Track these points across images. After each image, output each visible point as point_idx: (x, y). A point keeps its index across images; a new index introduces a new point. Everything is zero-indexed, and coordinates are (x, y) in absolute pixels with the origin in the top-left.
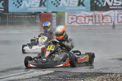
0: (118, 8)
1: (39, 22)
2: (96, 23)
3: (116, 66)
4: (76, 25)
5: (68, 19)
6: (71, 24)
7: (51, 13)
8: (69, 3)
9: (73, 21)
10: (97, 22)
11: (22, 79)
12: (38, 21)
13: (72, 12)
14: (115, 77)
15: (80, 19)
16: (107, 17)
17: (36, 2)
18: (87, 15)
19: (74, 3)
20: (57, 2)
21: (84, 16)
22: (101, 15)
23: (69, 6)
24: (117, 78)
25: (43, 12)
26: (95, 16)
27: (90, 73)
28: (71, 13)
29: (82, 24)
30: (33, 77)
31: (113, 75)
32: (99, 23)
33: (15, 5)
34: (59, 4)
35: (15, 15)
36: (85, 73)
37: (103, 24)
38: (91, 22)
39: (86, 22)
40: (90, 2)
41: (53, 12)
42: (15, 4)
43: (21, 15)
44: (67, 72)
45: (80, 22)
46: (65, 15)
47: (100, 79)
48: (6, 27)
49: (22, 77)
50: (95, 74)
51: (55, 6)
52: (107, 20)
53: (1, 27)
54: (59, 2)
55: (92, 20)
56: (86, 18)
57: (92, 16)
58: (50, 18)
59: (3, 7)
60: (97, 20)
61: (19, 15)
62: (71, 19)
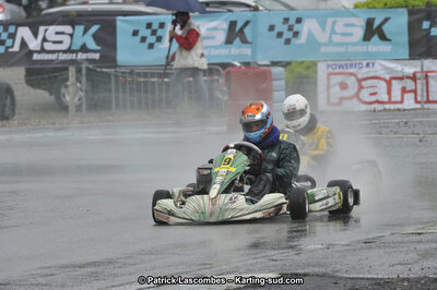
1: (226, 98)
2: (428, 101)
4: (356, 109)
5: (328, 87)
6: (340, 103)
7: (268, 66)
8: (333, 32)
9: (345, 93)
10: (431, 99)
12: (220, 96)
13: (343, 63)
15: (372, 87)
17: (215, 29)
18: (397, 71)
19: (349, 30)
20: (290, 29)
21: (387, 77)
23: (330, 43)
25: (239, 65)
26: (427, 77)
27: (408, 280)
28: (341, 66)
29: (380, 107)
33: (138, 38)
34: (296, 34)
35: (139, 74)
36: (388, 282)
38: (409, 98)
39: (393, 99)
40: (406, 27)
41: (274, 64)
42: (141, 34)
43: (160, 76)
44: (323, 275)
45: (373, 98)
46: (316, 72)
48: (109, 118)
50: (425, 284)
51: (282, 40)
53: (91, 119)
54: (297, 27)
55: (415, 91)
56: (394, 82)
57: (414, 78)
58: (264, 86)
59: (99, 48)
60: (430, 89)
61: (153, 75)
62: (337, 88)
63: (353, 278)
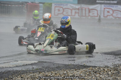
0: (105, 2)
1: (26, 11)
2: (82, 16)
3: (99, 60)
5: (55, 11)
6: (58, 15)
7: (38, 3)
9: (59, 12)
10: (83, 15)
11: (5, 67)
12: (24, 11)
13: (59, 4)
14: (98, 71)
15: (67, 11)
16: (94, 11)
18: (74, 7)
21: (71, 9)
22: (88, 9)
24: (100, 72)
25: (30, 2)
26: (82, 9)
27: (74, 65)
30: (17, 66)
31: (96, 68)
32: (85, 16)
35: (2, 3)
36: (68, 65)
37: (90, 17)
38: (77, 15)
39: (72, 15)
41: (40, 3)
43: (8, 4)
44: (50, 62)
45: (67, 14)
46: (51, 6)
47: (83, 72)
49: (5, 65)
50: (78, 66)
52: (93, 14)
55: (78, 13)
56: (73, 10)
57: (78, 9)
60: (83, 13)
61: (6, 4)
62: (57, 11)
63: (59, 64)
